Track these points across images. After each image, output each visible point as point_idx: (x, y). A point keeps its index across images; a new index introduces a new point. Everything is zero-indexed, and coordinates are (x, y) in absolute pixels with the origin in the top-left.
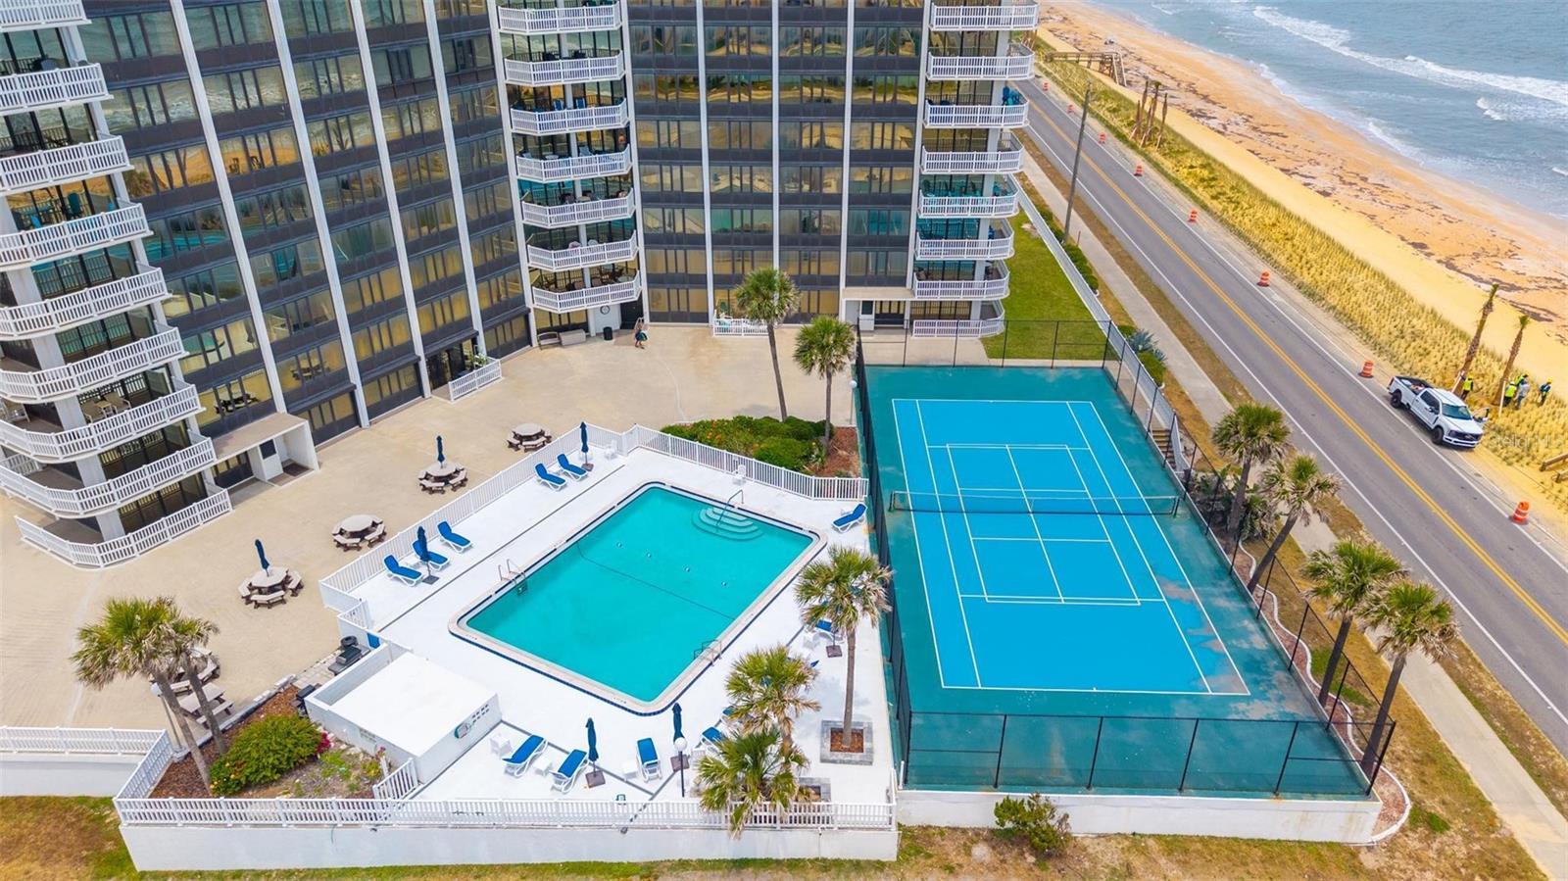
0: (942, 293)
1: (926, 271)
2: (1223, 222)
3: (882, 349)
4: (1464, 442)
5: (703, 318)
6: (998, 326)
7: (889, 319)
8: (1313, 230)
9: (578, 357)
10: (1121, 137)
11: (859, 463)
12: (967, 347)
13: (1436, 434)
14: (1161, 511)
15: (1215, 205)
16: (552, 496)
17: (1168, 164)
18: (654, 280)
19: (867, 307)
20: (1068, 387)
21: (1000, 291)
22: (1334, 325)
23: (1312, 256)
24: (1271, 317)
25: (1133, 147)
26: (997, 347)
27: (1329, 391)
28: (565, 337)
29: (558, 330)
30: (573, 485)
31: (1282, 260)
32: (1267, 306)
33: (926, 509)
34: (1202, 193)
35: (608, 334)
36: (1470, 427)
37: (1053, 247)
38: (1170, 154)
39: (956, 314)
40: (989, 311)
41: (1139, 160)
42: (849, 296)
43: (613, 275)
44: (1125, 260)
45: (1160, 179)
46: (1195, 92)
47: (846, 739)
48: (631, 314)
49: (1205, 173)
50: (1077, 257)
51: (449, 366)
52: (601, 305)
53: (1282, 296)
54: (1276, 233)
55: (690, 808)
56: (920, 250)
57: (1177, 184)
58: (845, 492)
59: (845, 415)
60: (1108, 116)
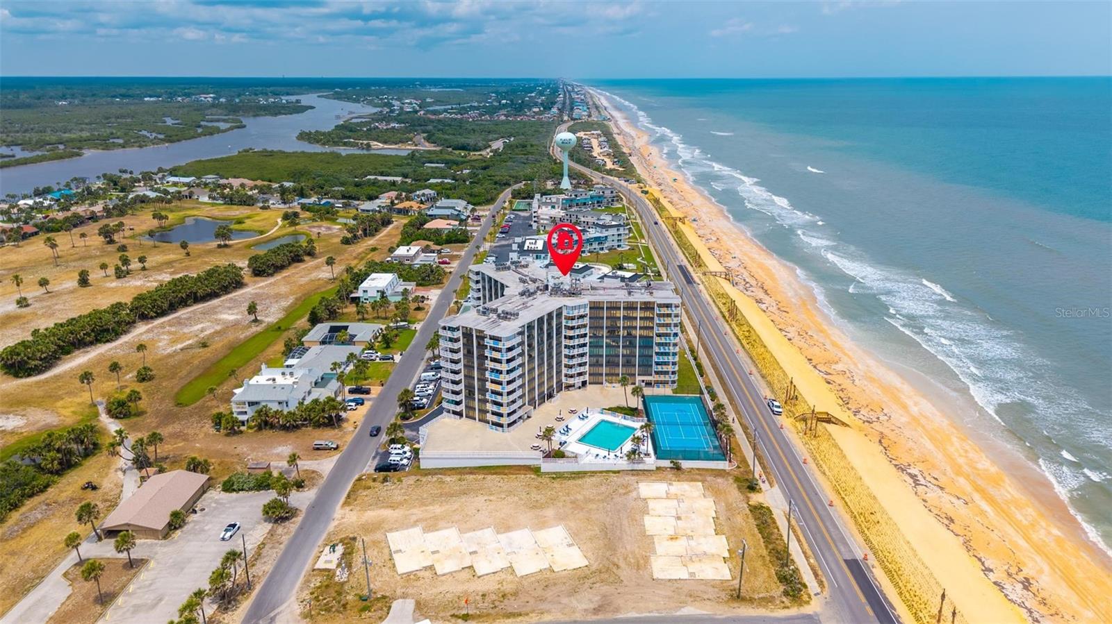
0: (662, 378)
1: (657, 373)
2: (748, 353)
3: (648, 391)
4: (779, 414)
5: (602, 383)
6: (675, 386)
7: (649, 384)
8: (772, 356)
9: (573, 393)
10: (724, 317)
11: (644, 415)
12: (667, 391)
13: (773, 411)
14: (706, 425)
15: (747, 347)
16: (582, 421)
17: (737, 330)
18: (590, 375)
19: (643, 381)
20: (691, 401)
21: (676, 377)
22: (765, 386)
23: (768, 365)
24: (749, 384)
25: (727, 321)
26: (675, 391)
27: (756, 403)
28: (570, 389)
29: (569, 387)
30: (586, 420)
31: (760, 366)
32: (749, 380)
33: (659, 424)
34: (744, 342)
35: (580, 388)
36: (780, 410)
37: (693, 363)
38: (740, 325)
39: (665, 383)
40: (673, 382)
41: (727, 327)
42: (639, 378)
43: (580, 374)
44: (714, 366)
45: (732, 336)
46: (763, 288)
47: (647, 455)
48: (584, 383)
49: (747, 334)
50: (699, 366)
51: (550, 396)
52: (577, 381)
53: (756, 379)
54: (761, 357)
55: (625, 463)
56: (655, 368)
57: (738, 338)
58: (642, 421)
59: (641, 407)
60: (721, 305)
